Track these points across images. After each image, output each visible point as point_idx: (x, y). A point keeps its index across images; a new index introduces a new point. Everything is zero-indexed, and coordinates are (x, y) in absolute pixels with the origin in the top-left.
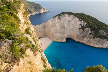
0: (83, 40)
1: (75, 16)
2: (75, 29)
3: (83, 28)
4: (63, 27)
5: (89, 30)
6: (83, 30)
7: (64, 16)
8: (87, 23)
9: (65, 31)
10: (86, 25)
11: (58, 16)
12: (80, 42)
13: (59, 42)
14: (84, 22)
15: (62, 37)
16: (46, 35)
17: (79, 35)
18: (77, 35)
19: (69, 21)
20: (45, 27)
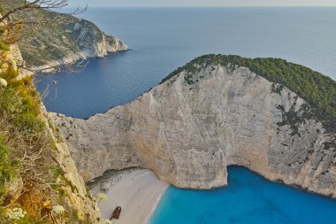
0: (296, 174)
1: (251, 70)
2: (259, 128)
3: (291, 119)
4: (208, 120)
5: (318, 131)
6: (295, 131)
7: (207, 71)
8: (305, 98)
9: (220, 139)
10: (304, 106)
11: (182, 74)
12: (287, 182)
13: (197, 190)
14: (293, 95)
15: (207, 167)
16: (134, 159)
17: (276, 150)
18: (271, 152)
19: (231, 95)
20: (131, 123)
